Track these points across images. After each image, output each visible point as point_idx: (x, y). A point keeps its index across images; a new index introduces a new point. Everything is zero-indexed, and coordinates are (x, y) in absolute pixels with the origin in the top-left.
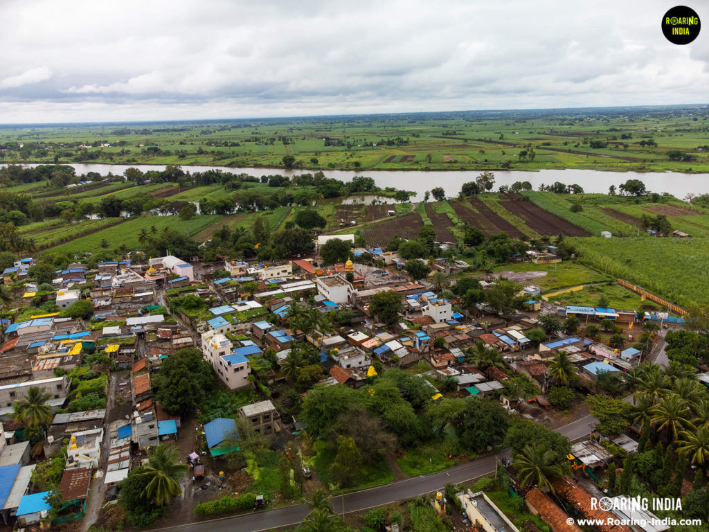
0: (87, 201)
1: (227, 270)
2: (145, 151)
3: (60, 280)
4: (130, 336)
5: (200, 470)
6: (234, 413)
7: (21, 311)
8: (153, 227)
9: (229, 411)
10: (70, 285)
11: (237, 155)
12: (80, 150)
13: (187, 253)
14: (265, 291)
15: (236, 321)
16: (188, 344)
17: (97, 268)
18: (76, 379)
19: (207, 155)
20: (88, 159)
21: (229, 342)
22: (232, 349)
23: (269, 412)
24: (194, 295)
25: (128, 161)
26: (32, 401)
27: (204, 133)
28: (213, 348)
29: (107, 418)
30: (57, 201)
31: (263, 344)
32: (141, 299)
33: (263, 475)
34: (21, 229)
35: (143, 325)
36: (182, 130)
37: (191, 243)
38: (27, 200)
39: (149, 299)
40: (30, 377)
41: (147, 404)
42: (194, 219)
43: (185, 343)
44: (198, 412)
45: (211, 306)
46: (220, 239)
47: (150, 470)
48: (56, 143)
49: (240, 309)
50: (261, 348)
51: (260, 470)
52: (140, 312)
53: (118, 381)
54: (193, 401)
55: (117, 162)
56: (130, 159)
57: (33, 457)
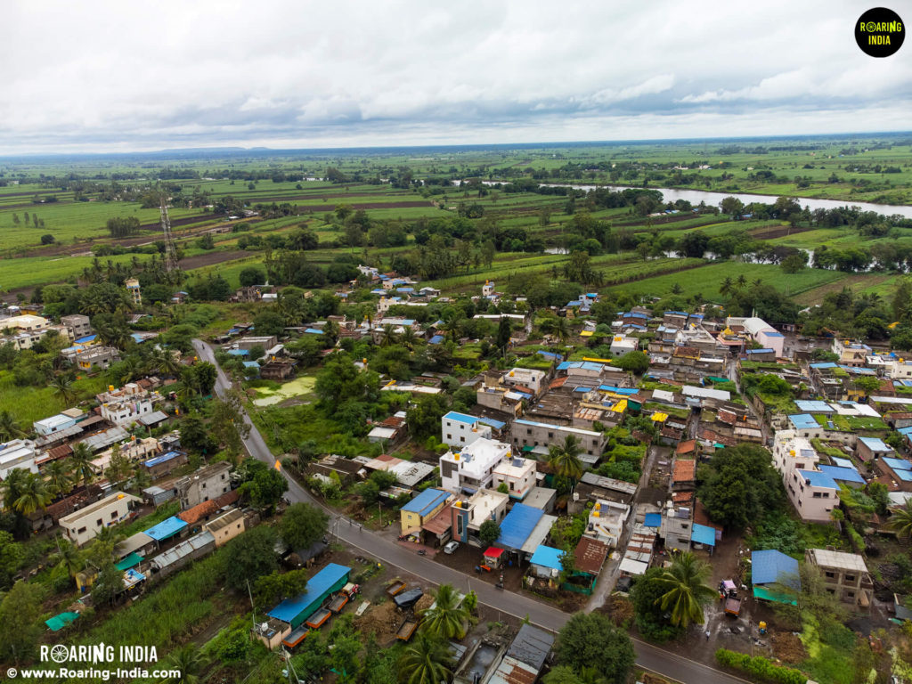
0: (668, 234)
1: (835, 351)
2: (753, 177)
3: (618, 323)
4: (682, 408)
5: (733, 606)
6: (799, 552)
7: (576, 350)
8: (742, 276)
9: (793, 546)
10: (629, 331)
11: (893, 187)
12: (674, 172)
13: (781, 316)
14: (891, 395)
15: (832, 427)
16: (755, 439)
17: (663, 317)
18: (613, 440)
19: (842, 185)
20: (680, 184)
21: (815, 453)
22: (816, 464)
23: (857, 573)
24: (777, 377)
25: (729, 188)
26: (566, 450)
27: (845, 152)
28: (788, 454)
29: (637, 495)
30: (636, 232)
31: (869, 471)
32: (707, 365)
33: (824, 655)
34: (594, 260)
35: (701, 399)
36: (812, 148)
37: (789, 305)
38: (606, 228)
39: (717, 367)
40: (569, 422)
41: (686, 497)
42: (801, 273)
43: (751, 437)
44: (748, 531)
45: (799, 397)
46: (833, 306)
47: (670, 578)
48: (649, 163)
49: (842, 411)
50: (864, 477)
51: (821, 647)
52: (701, 381)
53: (658, 457)
54: (744, 514)
55: (712, 189)
56: (732, 185)
57: (557, 509)
